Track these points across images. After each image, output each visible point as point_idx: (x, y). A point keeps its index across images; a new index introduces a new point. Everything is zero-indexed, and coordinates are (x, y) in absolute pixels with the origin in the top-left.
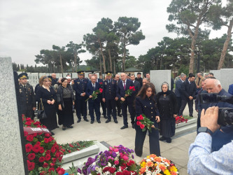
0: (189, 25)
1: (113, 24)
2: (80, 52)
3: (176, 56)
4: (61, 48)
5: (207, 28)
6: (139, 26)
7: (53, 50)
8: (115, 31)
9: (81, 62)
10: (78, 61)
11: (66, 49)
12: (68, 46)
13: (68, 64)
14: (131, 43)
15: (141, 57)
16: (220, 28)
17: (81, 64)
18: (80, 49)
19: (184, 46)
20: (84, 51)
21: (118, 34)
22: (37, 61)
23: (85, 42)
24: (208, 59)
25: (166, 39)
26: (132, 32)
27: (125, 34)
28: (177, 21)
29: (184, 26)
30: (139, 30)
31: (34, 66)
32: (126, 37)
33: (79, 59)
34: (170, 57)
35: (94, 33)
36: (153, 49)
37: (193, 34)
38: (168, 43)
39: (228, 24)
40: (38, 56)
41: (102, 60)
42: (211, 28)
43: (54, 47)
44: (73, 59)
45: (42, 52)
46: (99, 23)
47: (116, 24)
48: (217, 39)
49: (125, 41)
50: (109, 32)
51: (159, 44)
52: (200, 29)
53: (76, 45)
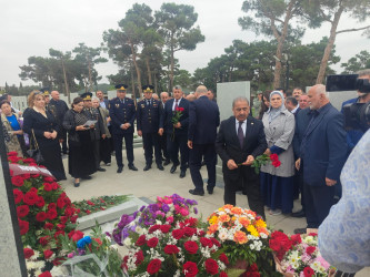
0: (273, 19)
1: (153, 14)
2: (97, 61)
3: (252, 70)
4: (64, 53)
5: (300, 25)
6: (195, 20)
7: (49, 57)
8: (156, 26)
9: (100, 78)
10: (94, 77)
11: (74, 56)
12: (76, 50)
13: (77, 82)
14: (183, 47)
15: (198, 71)
16: (319, 25)
17: (99, 82)
18: (97, 57)
19: (265, 55)
20: (104, 60)
21: (161, 32)
22: (23, 76)
23: (106, 43)
24: (300, 76)
25: (237, 43)
26: (183, 30)
27: (173, 32)
28: (255, 12)
29: (267, 20)
30: (194, 26)
31: (18, 86)
32: (175, 37)
33: (96, 74)
34: (244, 72)
35: (120, 29)
36: (217, 59)
37: (279, 34)
38: (240, 50)
39: (332, 19)
40: (24, 68)
41: (136, 75)
42: (306, 25)
43: (53, 52)
44: (87, 73)
45: (32, 60)
46: (129, 12)
47: (158, 15)
48: (313, 45)
49: (172, 44)
50: (146, 28)
51: (226, 50)
52: (289, 26)
53: (91, 49)
